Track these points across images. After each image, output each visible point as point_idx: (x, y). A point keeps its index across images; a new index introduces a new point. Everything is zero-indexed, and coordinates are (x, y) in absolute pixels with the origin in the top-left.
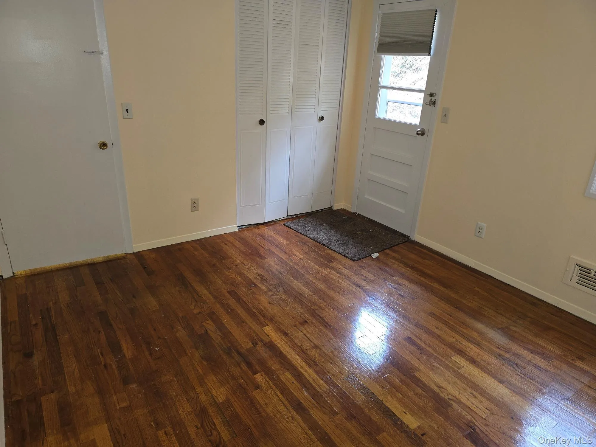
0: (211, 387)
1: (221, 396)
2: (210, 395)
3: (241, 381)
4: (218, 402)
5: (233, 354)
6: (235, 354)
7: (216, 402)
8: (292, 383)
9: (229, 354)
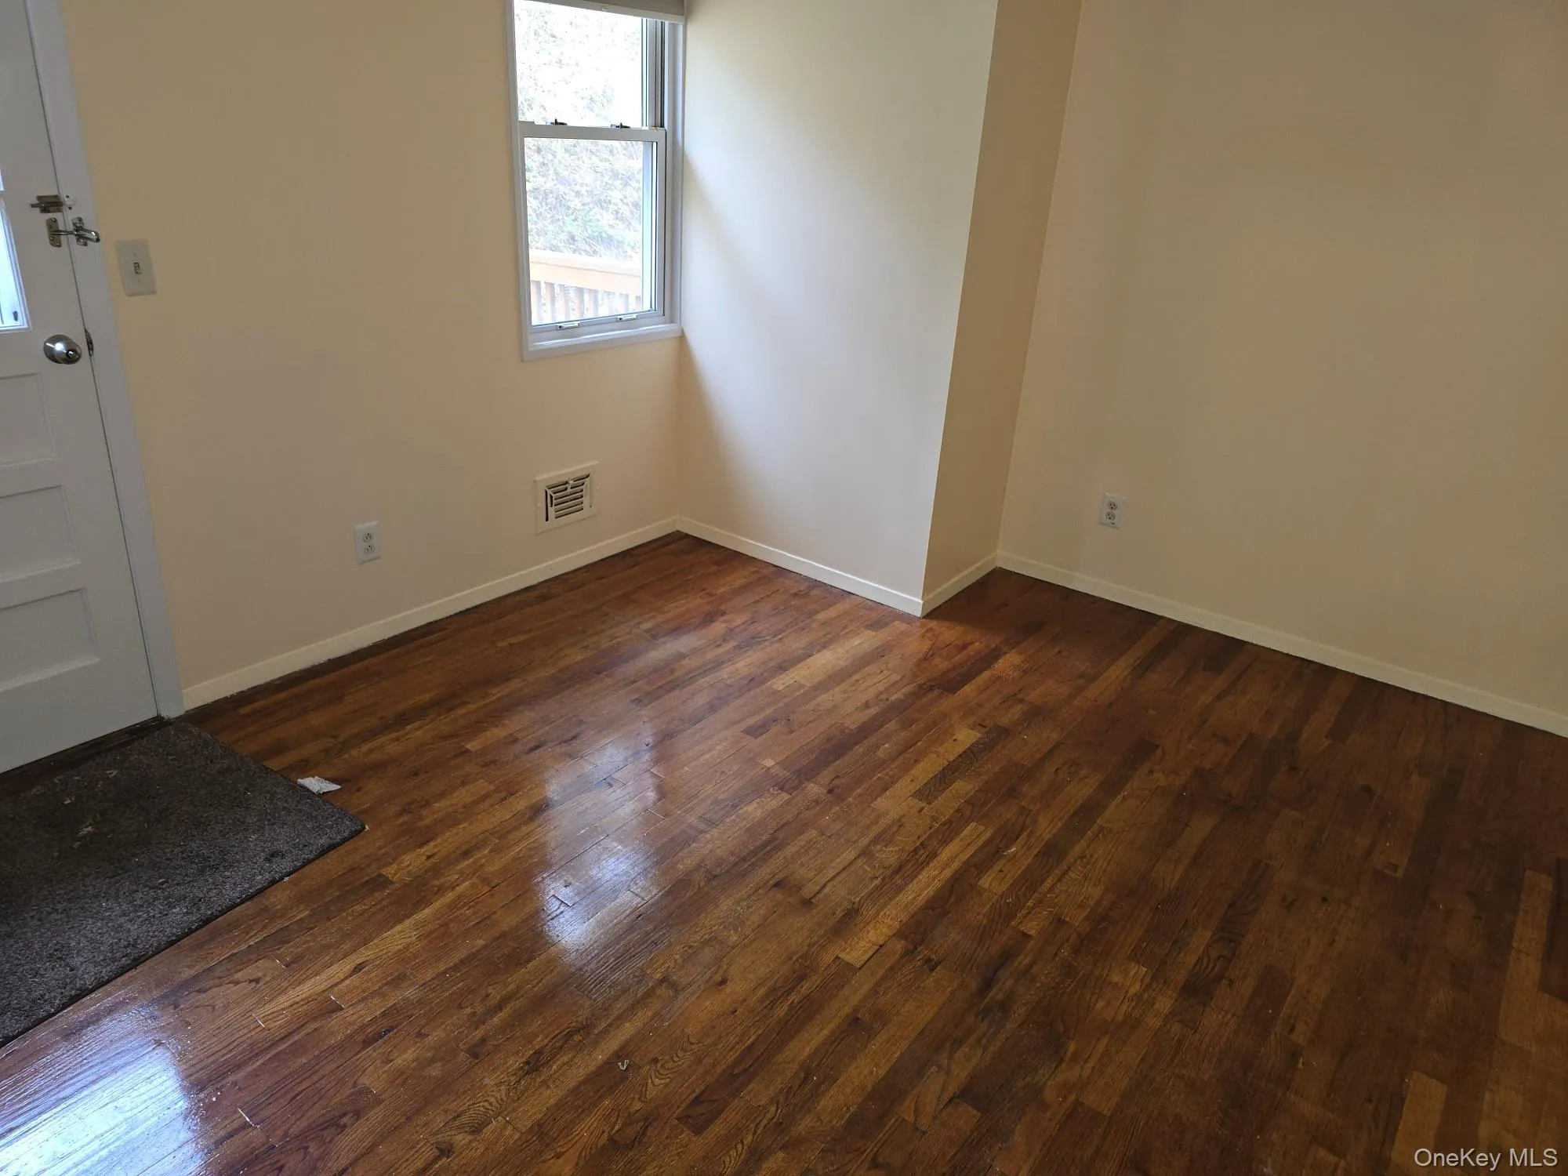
0: (1126, 1001)
1: (1132, 973)
2: (1146, 995)
3: (1065, 952)
4: (1151, 974)
5: (1000, 997)
6: (996, 994)
7: (1154, 978)
8: (1003, 874)
9: (1005, 1007)
